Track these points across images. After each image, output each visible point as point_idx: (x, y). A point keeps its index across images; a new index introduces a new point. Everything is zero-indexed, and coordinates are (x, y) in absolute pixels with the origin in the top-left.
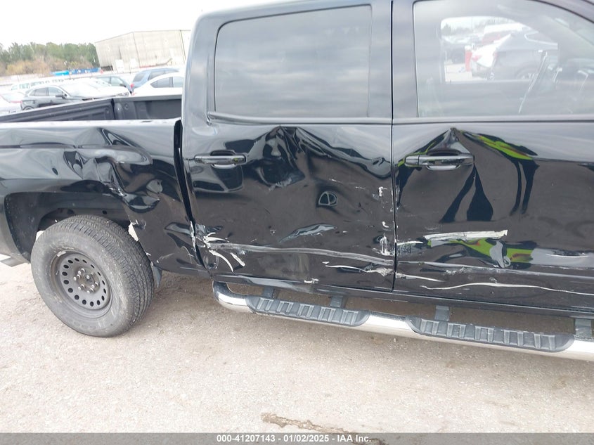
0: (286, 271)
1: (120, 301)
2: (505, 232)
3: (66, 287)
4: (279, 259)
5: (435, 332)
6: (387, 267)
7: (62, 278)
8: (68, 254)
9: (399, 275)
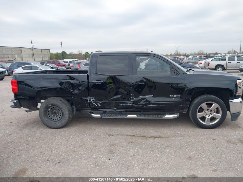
0: (110, 107)
1: (66, 117)
2: (153, 95)
3: (48, 116)
4: (108, 104)
5: (141, 116)
6: (132, 103)
7: (48, 113)
8: (52, 106)
9: (134, 105)
